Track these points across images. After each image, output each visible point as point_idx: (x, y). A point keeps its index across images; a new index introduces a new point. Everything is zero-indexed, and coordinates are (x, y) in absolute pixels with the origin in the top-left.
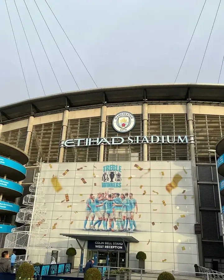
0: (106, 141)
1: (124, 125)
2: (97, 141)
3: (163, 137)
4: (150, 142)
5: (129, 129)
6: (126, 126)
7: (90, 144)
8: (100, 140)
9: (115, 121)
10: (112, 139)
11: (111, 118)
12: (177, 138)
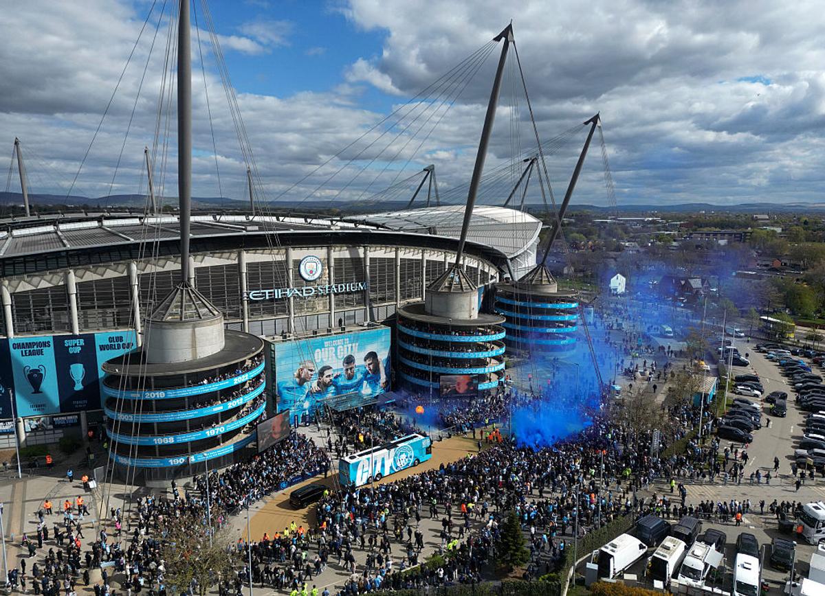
0: (297, 292)
1: (311, 272)
2: (288, 292)
3: (348, 285)
4: (337, 290)
5: (316, 276)
6: (314, 273)
7: (280, 297)
8: (290, 292)
9: (302, 267)
10: (302, 291)
11: (298, 263)
12: (358, 285)
